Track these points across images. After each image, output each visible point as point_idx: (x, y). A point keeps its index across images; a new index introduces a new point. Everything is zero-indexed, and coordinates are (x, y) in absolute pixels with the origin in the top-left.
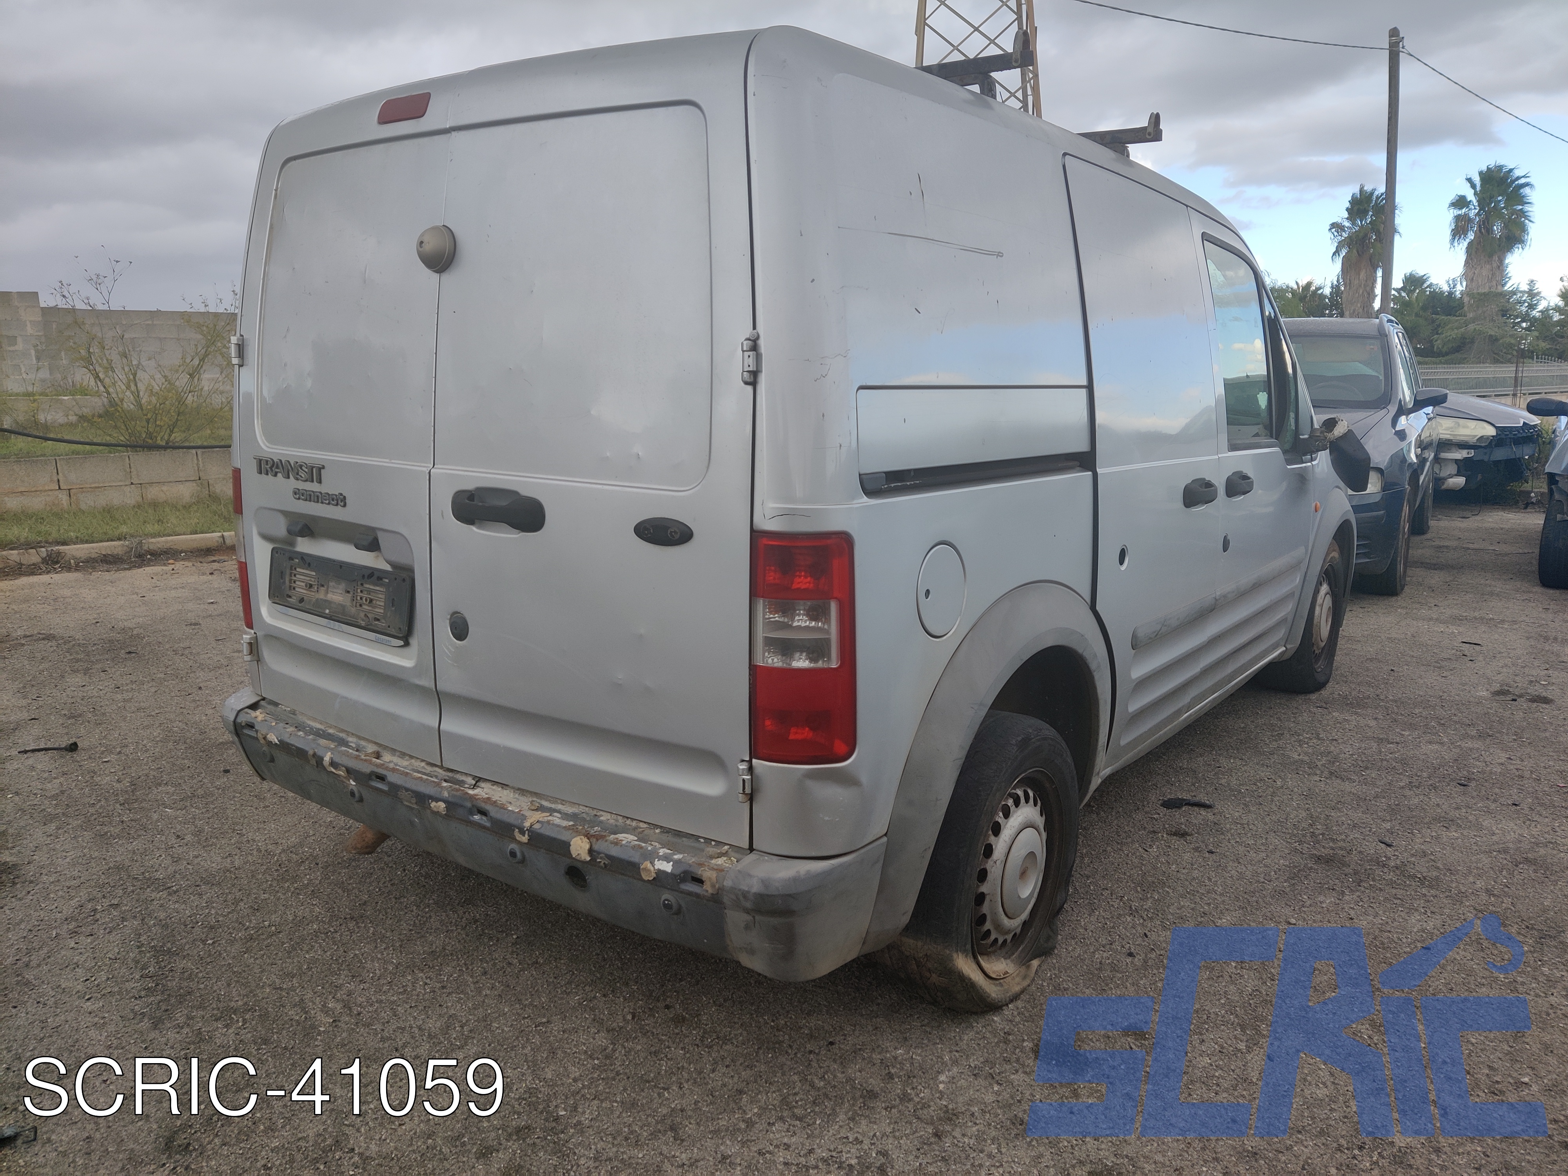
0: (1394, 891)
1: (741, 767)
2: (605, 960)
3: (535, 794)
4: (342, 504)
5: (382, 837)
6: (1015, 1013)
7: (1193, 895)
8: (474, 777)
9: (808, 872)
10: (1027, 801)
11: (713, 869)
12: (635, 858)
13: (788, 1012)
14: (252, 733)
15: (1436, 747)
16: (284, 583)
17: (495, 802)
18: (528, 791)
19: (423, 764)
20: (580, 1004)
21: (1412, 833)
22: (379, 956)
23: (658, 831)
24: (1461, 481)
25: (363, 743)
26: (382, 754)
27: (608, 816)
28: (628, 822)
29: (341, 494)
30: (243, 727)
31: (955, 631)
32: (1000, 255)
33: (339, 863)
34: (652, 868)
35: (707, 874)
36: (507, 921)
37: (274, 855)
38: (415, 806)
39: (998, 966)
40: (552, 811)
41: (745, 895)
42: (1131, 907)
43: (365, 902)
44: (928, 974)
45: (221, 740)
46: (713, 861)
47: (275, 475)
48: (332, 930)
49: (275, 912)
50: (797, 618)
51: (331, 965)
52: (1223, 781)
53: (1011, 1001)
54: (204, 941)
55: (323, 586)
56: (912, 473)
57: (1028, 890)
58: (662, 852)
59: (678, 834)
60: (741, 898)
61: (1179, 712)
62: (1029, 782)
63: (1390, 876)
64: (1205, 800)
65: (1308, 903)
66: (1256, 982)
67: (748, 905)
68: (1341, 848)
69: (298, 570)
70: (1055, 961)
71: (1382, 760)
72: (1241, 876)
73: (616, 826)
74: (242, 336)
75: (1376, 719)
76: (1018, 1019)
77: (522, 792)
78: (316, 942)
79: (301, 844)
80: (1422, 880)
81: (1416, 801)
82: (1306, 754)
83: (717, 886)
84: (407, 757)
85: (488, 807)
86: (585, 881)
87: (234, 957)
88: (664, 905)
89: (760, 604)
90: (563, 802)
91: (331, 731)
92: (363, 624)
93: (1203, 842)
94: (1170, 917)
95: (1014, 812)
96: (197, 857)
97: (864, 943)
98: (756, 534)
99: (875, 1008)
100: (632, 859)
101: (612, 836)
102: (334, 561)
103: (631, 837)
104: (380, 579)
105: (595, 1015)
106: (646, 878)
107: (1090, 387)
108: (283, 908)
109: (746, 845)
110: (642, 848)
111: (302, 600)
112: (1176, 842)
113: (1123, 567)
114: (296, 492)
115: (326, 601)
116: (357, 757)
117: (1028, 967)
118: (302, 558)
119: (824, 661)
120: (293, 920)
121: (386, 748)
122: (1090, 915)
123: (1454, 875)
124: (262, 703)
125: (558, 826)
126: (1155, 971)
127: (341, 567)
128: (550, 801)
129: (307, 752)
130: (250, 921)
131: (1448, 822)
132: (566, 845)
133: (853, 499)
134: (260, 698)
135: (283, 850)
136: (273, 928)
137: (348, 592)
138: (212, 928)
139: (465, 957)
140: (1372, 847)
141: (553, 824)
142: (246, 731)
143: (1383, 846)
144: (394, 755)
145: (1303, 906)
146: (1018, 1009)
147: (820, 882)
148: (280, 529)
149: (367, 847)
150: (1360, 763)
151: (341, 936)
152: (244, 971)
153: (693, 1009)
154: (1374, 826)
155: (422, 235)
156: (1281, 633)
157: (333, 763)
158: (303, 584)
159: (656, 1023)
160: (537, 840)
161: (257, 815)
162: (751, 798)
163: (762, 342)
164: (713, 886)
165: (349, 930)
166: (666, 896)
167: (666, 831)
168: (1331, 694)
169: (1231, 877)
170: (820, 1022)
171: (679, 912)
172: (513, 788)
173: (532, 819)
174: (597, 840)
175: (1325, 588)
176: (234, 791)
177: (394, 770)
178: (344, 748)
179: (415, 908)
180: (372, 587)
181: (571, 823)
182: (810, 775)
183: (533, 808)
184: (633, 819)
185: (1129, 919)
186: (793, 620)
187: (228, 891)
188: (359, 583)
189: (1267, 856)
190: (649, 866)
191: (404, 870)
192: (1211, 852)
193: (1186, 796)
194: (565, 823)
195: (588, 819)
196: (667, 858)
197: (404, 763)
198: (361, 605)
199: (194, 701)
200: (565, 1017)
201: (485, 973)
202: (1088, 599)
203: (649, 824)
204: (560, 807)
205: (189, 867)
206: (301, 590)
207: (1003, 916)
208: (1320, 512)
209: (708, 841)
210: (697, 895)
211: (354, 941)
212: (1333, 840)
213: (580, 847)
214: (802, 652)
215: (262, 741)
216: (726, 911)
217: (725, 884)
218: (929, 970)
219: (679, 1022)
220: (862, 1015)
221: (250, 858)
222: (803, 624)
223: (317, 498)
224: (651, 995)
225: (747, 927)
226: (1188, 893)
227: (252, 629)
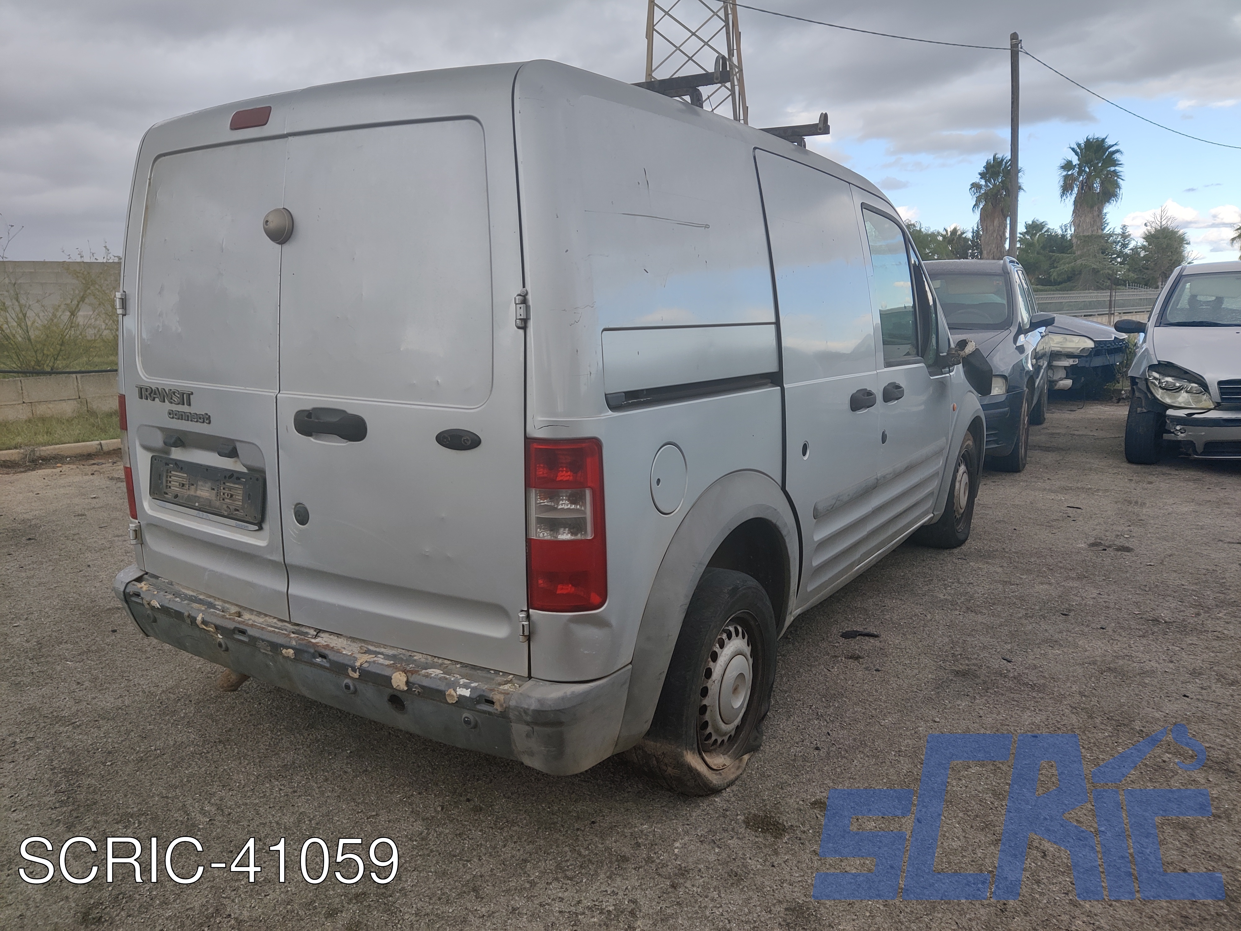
0: (1012, 695)
1: (521, 616)
2: (419, 767)
3: (364, 641)
4: (208, 421)
5: (244, 678)
6: (731, 795)
7: (864, 703)
8: (316, 629)
9: (573, 693)
10: (737, 635)
11: (501, 693)
12: (442, 688)
13: (560, 800)
14: (138, 600)
15: (1046, 586)
16: (162, 483)
17: (333, 648)
18: (357, 639)
19: (275, 620)
20: (401, 800)
21: (1027, 652)
22: (243, 770)
23: (458, 666)
24: (1069, 383)
25: (227, 605)
26: (242, 613)
27: (420, 656)
28: (436, 660)
29: (207, 414)
30: (132, 596)
31: (680, 509)
32: (707, 226)
33: (208, 700)
34: (455, 694)
35: (497, 697)
36: (342, 739)
37: (156, 696)
38: (270, 653)
39: (718, 760)
40: (376, 653)
41: (526, 711)
42: (817, 713)
43: (230, 729)
44: (665, 768)
45: (108, 607)
46: (501, 687)
47: (154, 400)
48: (205, 751)
49: (160, 739)
50: (561, 502)
51: (205, 778)
52: (887, 617)
53: (728, 786)
54: (104, 764)
55: (193, 485)
56: (645, 392)
57: (739, 702)
58: (462, 681)
59: (474, 667)
60: (523, 714)
61: (852, 565)
62: (737, 620)
63: (1010, 684)
64: (873, 630)
65: (949, 706)
66: (910, 766)
67: (528, 719)
68: (974, 665)
69: (173, 472)
70: (761, 755)
71: (1005, 597)
72: (900, 688)
73: (427, 663)
74: (124, 292)
75: (1002, 566)
76: (733, 799)
77: (353, 639)
78: (193, 761)
79: (177, 686)
80: (1033, 687)
81: (1030, 627)
82: (949, 594)
83: (504, 706)
84: (263, 616)
85: (327, 652)
86: (403, 706)
87: (129, 774)
88: (465, 722)
89: (533, 493)
90: (385, 646)
91: (201, 597)
92: (226, 514)
93: (872, 663)
94: (847, 720)
95: (727, 643)
96: (94, 698)
97: (616, 745)
98: (528, 441)
99: (626, 795)
100: (440, 688)
101: (424, 671)
102: (201, 465)
103: (438, 671)
104: (238, 478)
105: (413, 808)
106: (450, 702)
107: (777, 323)
108: (165, 736)
109: (526, 675)
110: (446, 679)
111: (176, 496)
112: (851, 663)
113: (806, 458)
114: (170, 413)
115: (195, 496)
116: (223, 617)
117: (741, 760)
118: (176, 464)
119: (582, 534)
120: (174, 744)
121: (245, 609)
122: (787, 720)
123: (1057, 682)
124: (146, 576)
125: (382, 664)
126: (835, 760)
127: (207, 470)
128: (375, 646)
129: (183, 614)
130: (140, 747)
131: (1053, 643)
132: (389, 679)
133: (601, 413)
134: (143, 573)
135: (163, 691)
136: (159, 751)
137: (213, 489)
138: (110, 753)
139: (311, 768)
140: (997, 663)
141: (378, 663)
142: (134, 599)
143: (1005, 662)
144: (252, 614)
145: (945, 708)
146: (733, 791)
147: (583, 700)
148: (158, 441)
149: (232, 686)
150: (989, 600)
151: (212, 755)
152: (137, 785)
153: (488, 801)
154: (998, 647)
155: (267, 216)
156: (929, 504)
157: (204, 622)
158: (177, 484)
159: (459, 812)
160: (366, 675)
161: (141, 664)
162: (529, 639)
163: (530, 297)
164: (501, 705)
165: (219, 751)
166: (466, 714)
167: (464, 665)
168: (969, 548)
169: (893, 688)
170: (585, 807)
171: (476, 726)
172: (346, 637)
173: (362, 660)
174: (412, 674)
175: (962, 468)
176: (121, 647)
177: (252, 626)
178: (212, 610)
179: (269, 732)
180: (232, 485)
181: (392, 662)
182: (573, 620)
183: (362, 651)
184: (439, 658)
185: (816, 722)
186: (558, 504)
187: (120, 724)
188: (222, 482)
189: (919, 672)
190: (453, 692)
191: (260, 704)
192: (877, 670)
193: (860, 629)
194: (387, 662)
195: (405, 658)
196: (466, 686)
197: (260, 620)
198: (223, 500)
199: (85, 576)
200: (390, 810)
201: (326, 780)
202: (780, 482)
203: (451, 661)
204: (382, 650)
205: (89, 706)
206: (175, 488)
207: (721, 722)
208: (957, 412)
209: (497, 672)
210: (490, 713)
211: (223, 759)
212: (968, 659)
213: (399, 680)
214: (565, 528)
215: (147, 606)
216: (512, 724)
217: (510, 703)
218: (666, 765)
219: (477, 811)
220: (617, 801)
221: (137, 698)
222: (566, 507)
223: (187, 417)
224: (455, 792)
225: (528, 736)
226: (860, 701)
227: (137, 519)
